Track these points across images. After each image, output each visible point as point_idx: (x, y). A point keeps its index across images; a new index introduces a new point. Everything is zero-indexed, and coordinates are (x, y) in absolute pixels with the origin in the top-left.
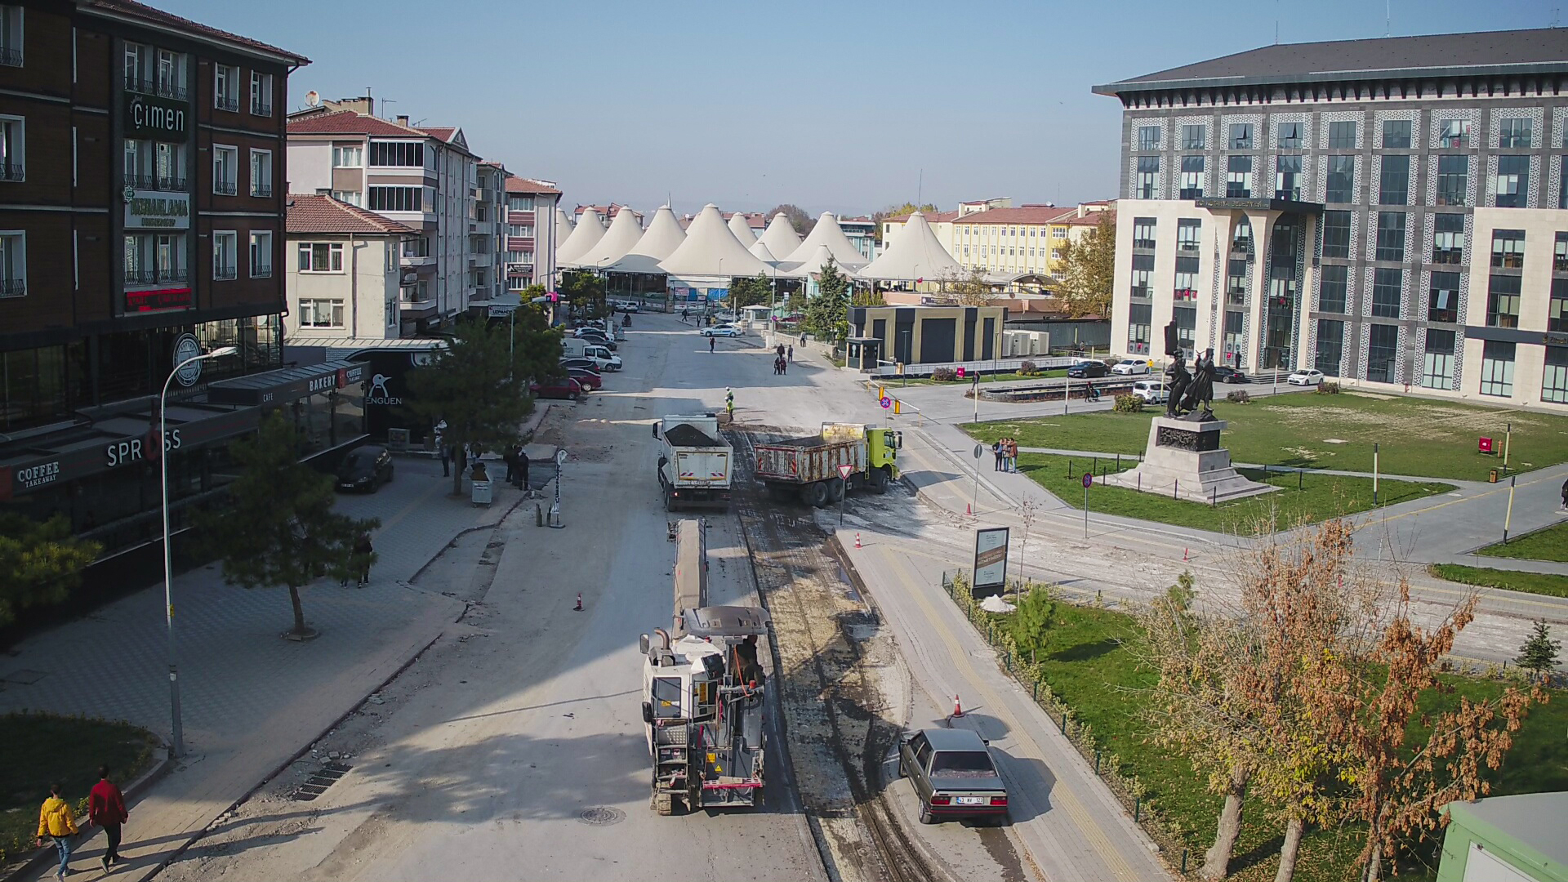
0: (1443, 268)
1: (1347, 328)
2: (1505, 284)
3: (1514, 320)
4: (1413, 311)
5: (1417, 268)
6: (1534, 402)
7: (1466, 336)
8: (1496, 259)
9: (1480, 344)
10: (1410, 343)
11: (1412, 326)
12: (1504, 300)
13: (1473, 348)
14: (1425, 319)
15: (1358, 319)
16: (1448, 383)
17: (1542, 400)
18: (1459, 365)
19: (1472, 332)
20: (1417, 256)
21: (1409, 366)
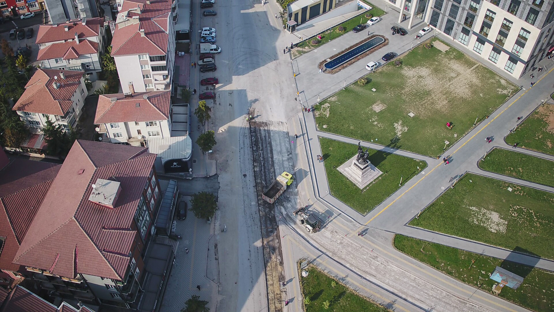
0: (471, 12)
1: (441, 16)
2: (486, 25)
3: (487, 35)
4: (460, 20)
5: (464, 9)
6: (486, 58)
7: (473, 33)
8: (486, 16)
9: (476, 38)
10: (457, 28)
11: (459, 24)
12: (485, 28)
13: (474, 38)
14: (463, 23)
15: (444, 15)
16: (465, 43)
17: (489, 59)
18: (469, 40)
19: (474, 33)
20: (465, 6)
21: (456, 34)
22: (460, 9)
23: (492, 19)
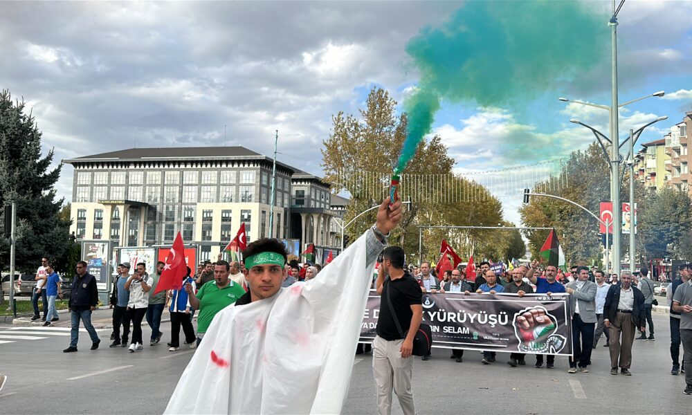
0: (187, 223)
2: (207, 227)
3: (210, 238)
5: (179, 223)
8: (204, 219)
12: (207, 232)
20: (179, 220)
22: (176, 225)
23: (211, 219)
